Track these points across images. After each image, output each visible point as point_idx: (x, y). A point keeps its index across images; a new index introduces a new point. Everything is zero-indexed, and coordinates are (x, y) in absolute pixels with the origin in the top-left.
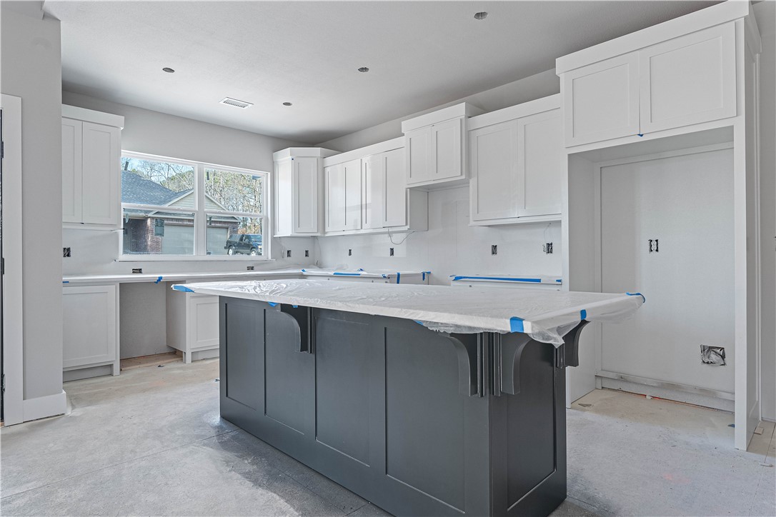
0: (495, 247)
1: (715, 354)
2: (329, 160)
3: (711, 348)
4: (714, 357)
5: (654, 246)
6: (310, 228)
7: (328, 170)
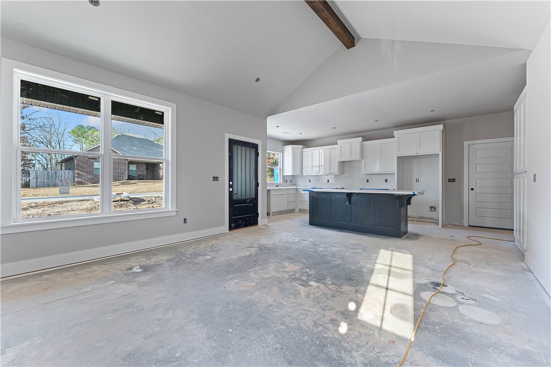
0: (368, 180)
1: (433, 208)
2: (305, 150)
3: (432, 207)
4: (433, 209)
5: (417, 180)
6: (298, 172)
7: (304, 153)
